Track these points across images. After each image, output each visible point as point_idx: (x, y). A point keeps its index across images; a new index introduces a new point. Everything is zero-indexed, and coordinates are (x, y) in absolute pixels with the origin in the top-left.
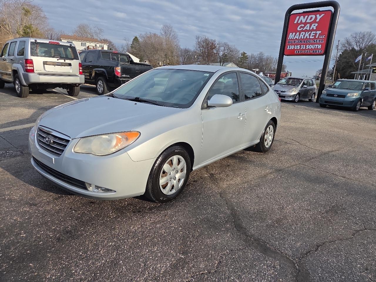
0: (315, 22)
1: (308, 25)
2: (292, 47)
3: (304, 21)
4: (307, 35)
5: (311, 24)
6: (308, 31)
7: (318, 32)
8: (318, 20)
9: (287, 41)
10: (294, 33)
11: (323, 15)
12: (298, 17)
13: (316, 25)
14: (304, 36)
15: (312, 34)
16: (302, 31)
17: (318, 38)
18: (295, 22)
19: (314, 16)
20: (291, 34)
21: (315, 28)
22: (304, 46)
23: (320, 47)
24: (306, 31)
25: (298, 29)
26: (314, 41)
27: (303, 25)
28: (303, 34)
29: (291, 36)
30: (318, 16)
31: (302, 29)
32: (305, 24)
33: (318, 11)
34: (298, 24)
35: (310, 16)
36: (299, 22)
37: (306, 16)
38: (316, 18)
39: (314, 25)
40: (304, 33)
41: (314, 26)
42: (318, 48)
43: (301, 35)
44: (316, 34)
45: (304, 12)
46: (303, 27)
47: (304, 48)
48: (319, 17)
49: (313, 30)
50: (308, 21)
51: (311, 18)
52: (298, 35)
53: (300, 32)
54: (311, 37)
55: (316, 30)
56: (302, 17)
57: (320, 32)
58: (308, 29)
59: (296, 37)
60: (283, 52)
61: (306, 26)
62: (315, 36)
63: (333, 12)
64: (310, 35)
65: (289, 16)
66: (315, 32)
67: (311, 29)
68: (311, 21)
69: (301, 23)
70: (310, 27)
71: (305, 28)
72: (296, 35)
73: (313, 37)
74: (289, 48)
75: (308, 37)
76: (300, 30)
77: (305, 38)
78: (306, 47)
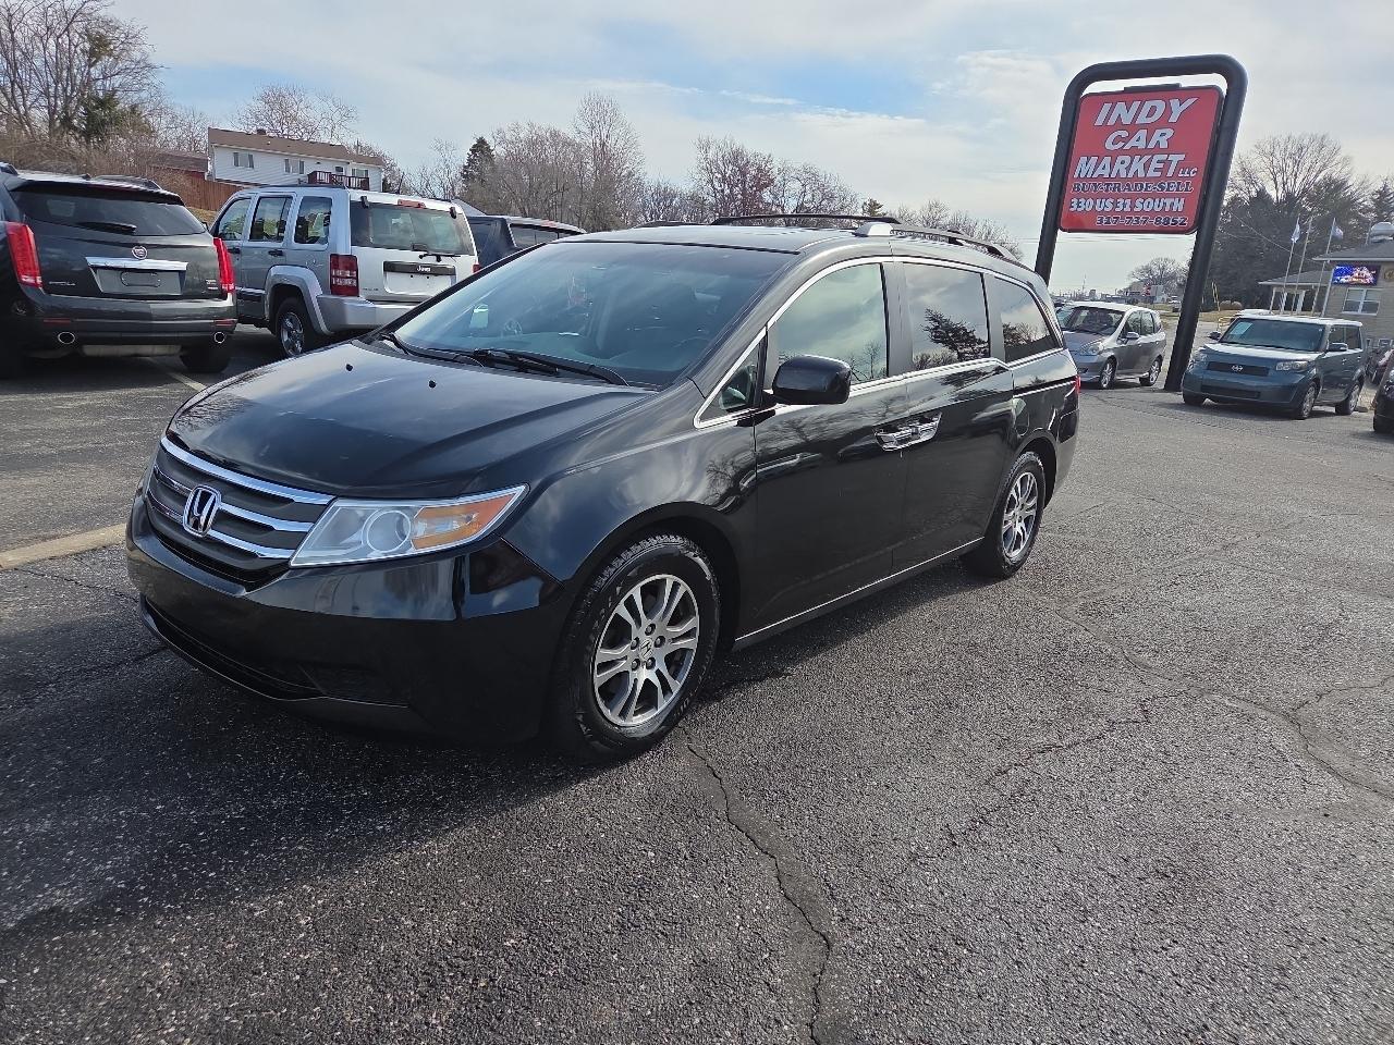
0: (1163, 122)
1: (1143, 133)
2: (1087, 205)
3: (1127, 120)
4: (1138, 166)
5: (1151, 129)
6: (1141, 153)
7: (1175, 158)
8: (1173, 119)
9: (1070, 185)
10: (1094, 160)
11: (1190, 102)
12: (1107, 107)
13: (1169, 133)
15: (1154, 165)
16: (1122, 151)
17: (1175, 176)
18: (1099, 122)
19: (1160, 105)
20: (1083, 159)
21: (1164, 145)
22: (1128, 202)
23: (1179, 205)
24: (1134, 152)
25: (1109, 145)
26: (1161, 188)
27: (1124, 134)
28: (1122, 162)
29: (1083, 167)
30: (1174, 103)
31: (1121, 144)
32: (1133, 128)
33: (1175, 87)
34: (1107, 130)
35: (1148, 105)
36: (1111, 122)
37: (1136, 104)
38: (1168, 111)
39: (1162, 135)
40: (1127, 159)
41: (1162, 138)
42: (1175, 209)
43: (1118, 166)
44: (1167, 163)
45: (1127, 90)
46: (1126, 140)
48: (1177, 109)
49: (1157, 150)
50: (1142, 119)
51: (1153, 110)
52: (1108, 167)
53: (1114, 155)
54: (1151, 173)
55: (1168, 151)
56: (1121, 107)
57: (1182, 157)
58: (1142, 145)
59: (1099, 171)
60: (1056, 219)
61: (1136, 137)
62: (1164, 171)
63: (1225, 93)
64: (1146, 167)
65: (1075, 100)
66: (1164, 157)
67: (1152, 145)
68: (1150, 120)
69: (1119, 125)
70: (1148, 140)
71: (1133, 143)
72: (1101, 166)
73: (1159, 174)
74: (1078, 205)
75: (1141, 174)
76: (1114, 148)
77: (1130, 175)
78: (1133, 206)
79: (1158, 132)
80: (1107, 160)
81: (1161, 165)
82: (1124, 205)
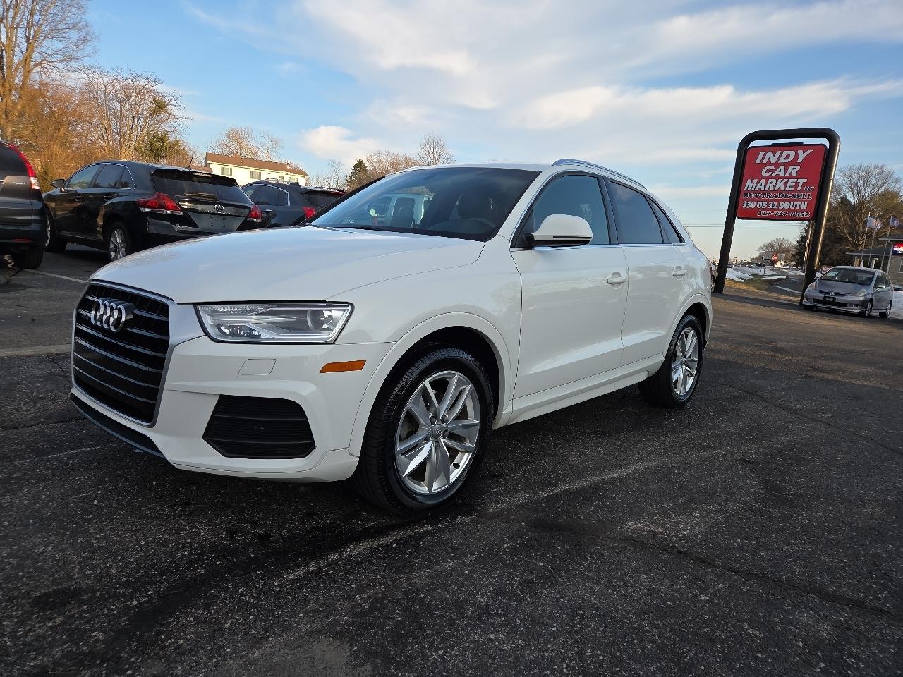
0: (794, 162)
1: (782, 168)
2: (752, 205)
3: (773, 160)
4: (780, 184)
5: (787, 165)
6: (783, 178)
7: (801, 181)
8: (800, 160)
9: (743, 194)
10: (755, 181)
11: (809, 152)
12: (762, 153)
13: (798, 168)
14: (775, 186)
15: (789, 184)
16: (771, 177)
17: (802, 190)
18: (758, 161)
19: (792, 154)
20: (749, 181)
21: (795, 174)
22: (775, 203)
23: (804, 206)
24: (778, 177)
25: (764, 173)
26: (794, 195)
27: (772, 168)
28: (771, 183)
29: (750, 185)
30: (800, 152)
31: (770, 173)
32: (777, 165)
33: (801, 144)
34: (762, 165)
35: (785, 153)
36: (765, 161)
37: (779, 152)
38: (797, 157)
39: (793, 169)
40: (774, 181)
41: (794, 170)
42: (802, 208)
43: (769, 184)
44: (797, 184)
45: (774, 145)
46: (773, 171)
47: (775, 207)
48: (802, 155)
49: (791, 177)
50: (782, 160)
51: (788, 156)
52: (763, 185)
53: (767, 179)
54: (788, 189)
55: (797, 177)
56: (770, 154)
57: (805, 180)
58: (782, 174)
59: (759, 187)
60: (735, 211)
61: (779, 169)
62: (795, 187)
63: (827, 147)
64: (785, 185)
65: (745, 150)
66: (795, 180)
67: (788, 174)
68: (787, 161)
69: (769, 163)
70: (786, 171)
71: (777, 173)
72: (760, 184)
73: (792, 189)
74: (746, 205)
75: (782, 189)
76: (768, 175)
77: (776, 189)
78: (778, 205)
79: (791, 167)
80: (763, 181)
81: (793, 184)
82: (773, 205)
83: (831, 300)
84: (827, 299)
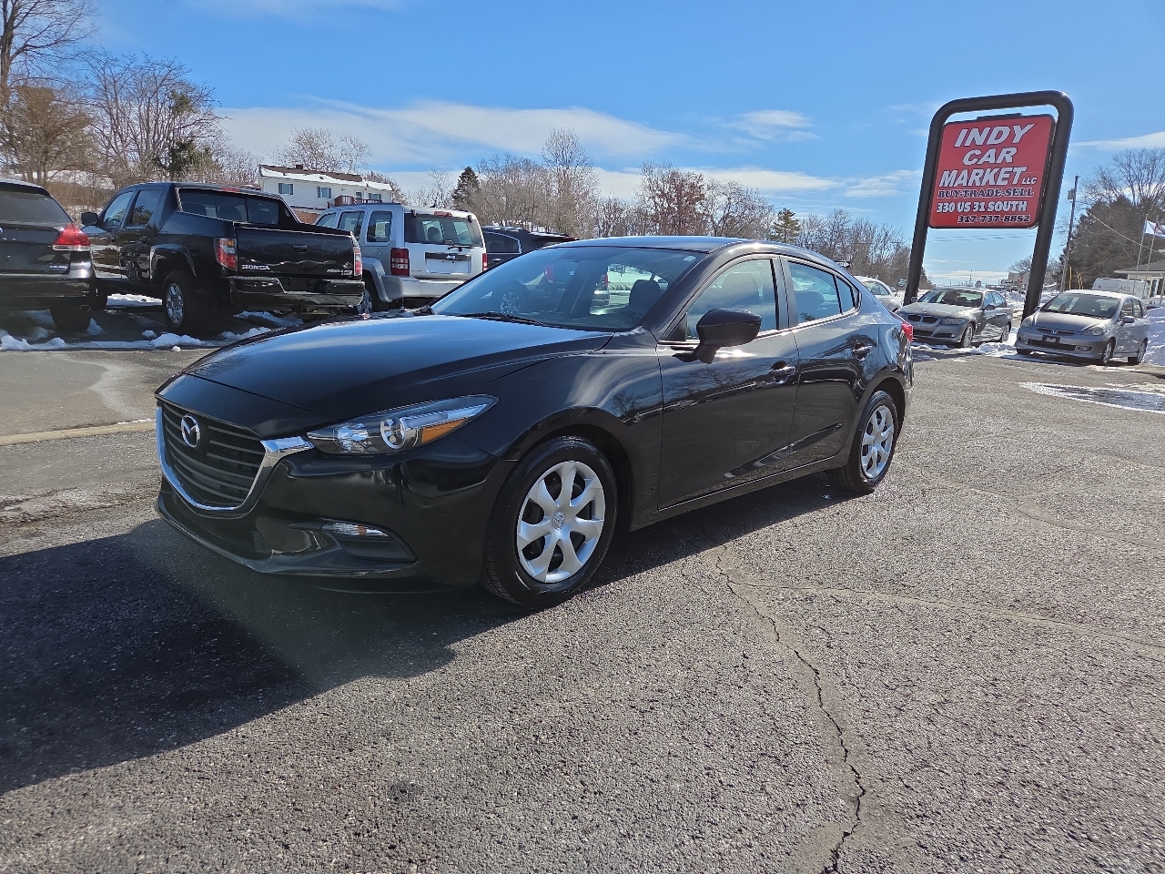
0: (1009, 142)
1: (992, 152)
2: (949, 208)
3: (980, 141)
4: (989, 177)
5: (999, 148)
6: (992, 166)
7: (1018, 170)
8: (1016, 140)
9: (937, 192)
10: (955, 172)
11: (1029, 127)
12: (964, 132)
13: (1014, 150)
14: (981, 179)
15: (1002, 175)
16: (976, 166)
17: (1019, 183)
18: (958, 144)
19: (1006, 130)
20: (946, 173)
21: (1009, 160)
22: (983, 204)
23: (1023, 206)
24: (986, 166)
25: (966, 161)
26: (1009, 191)
27: (978, 152)
28: (977, 174)
29: (946, 179)
30: (1017, 128)
31: (976, 160)
32: (985, 148)
33: (1018, 115)
34: (965, 149)
35: (996, 130)
36: (968, 143)
37: (987, 130)
38: (1012, 135)
39: (1008, 153)
40: (981, 171)
41: (1008, 155)
42: (1020, 209)
43: (973, 177)
44: (1012, 174)
45: (980, 119)
46: (979, 157)
47: (982, 209)
48: (1019, 132)
49: (1004, 164)
50: (992, 141)
51: (1000, 134)
52: (966, 178)
53: (970, 169)
54: (1000, 182)
55: (1012, 165)
56: (975, 132)
57: (1024, 169)
58: (992, 160)
59: (959, 181)
60: (926, 220)
61: (987, 154)
62: (1010, 180)
63: (1056, 119)
64: (996, 176)
65: (939, 128)
66: (1010, 169)
67: (1000, 160)
68: (998, 142)
69: (974, 145)
70: (996, 157)
71: (984, 159)
72: (961, 177)
73: (1005, 183)
74: (941, 208)
75: (992, 183)
76: (970, 163)
77: (984, 183)
78: (986, 207)
79: (1005, 150)
80: (965, 173)
81: (1008, 175)
82: (980, 207)
83: (1054, 340)
84: (1048, 340)
